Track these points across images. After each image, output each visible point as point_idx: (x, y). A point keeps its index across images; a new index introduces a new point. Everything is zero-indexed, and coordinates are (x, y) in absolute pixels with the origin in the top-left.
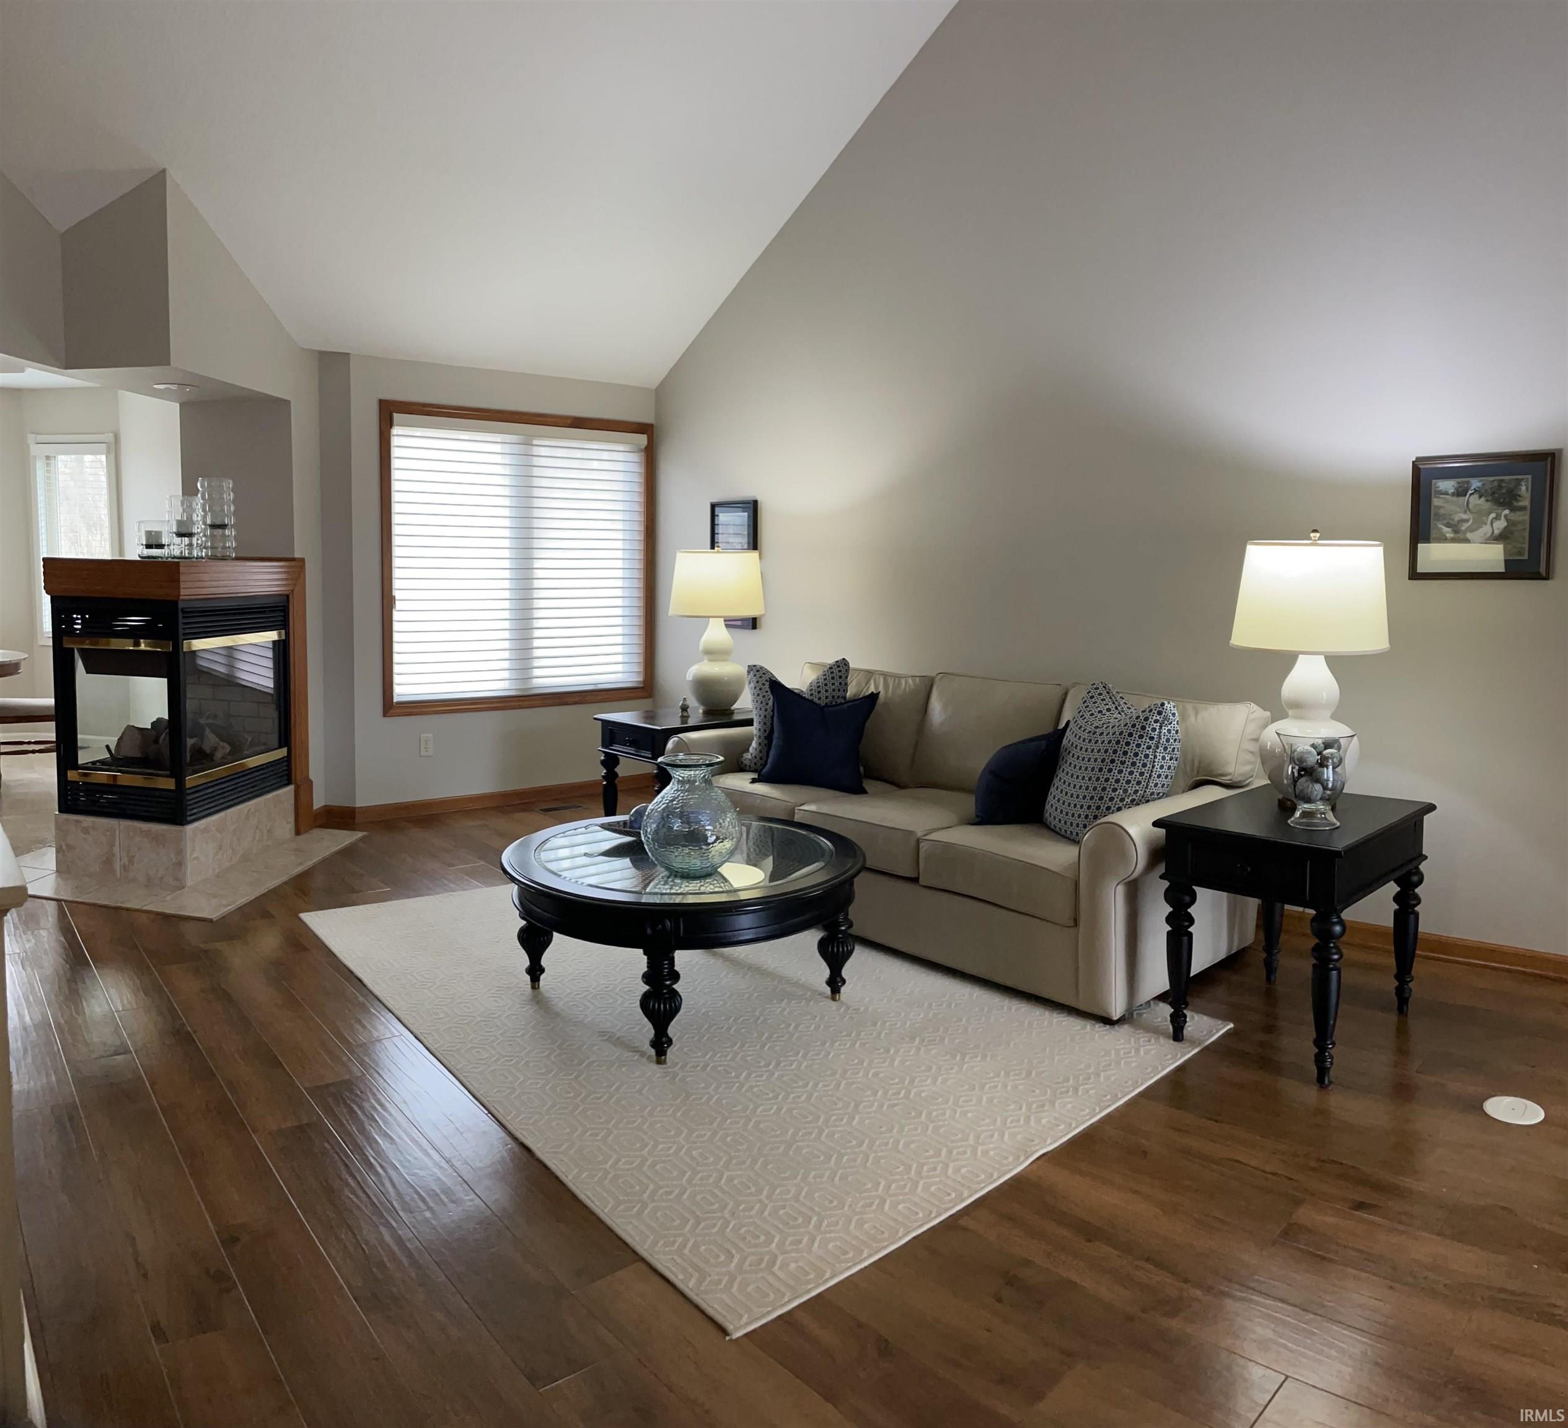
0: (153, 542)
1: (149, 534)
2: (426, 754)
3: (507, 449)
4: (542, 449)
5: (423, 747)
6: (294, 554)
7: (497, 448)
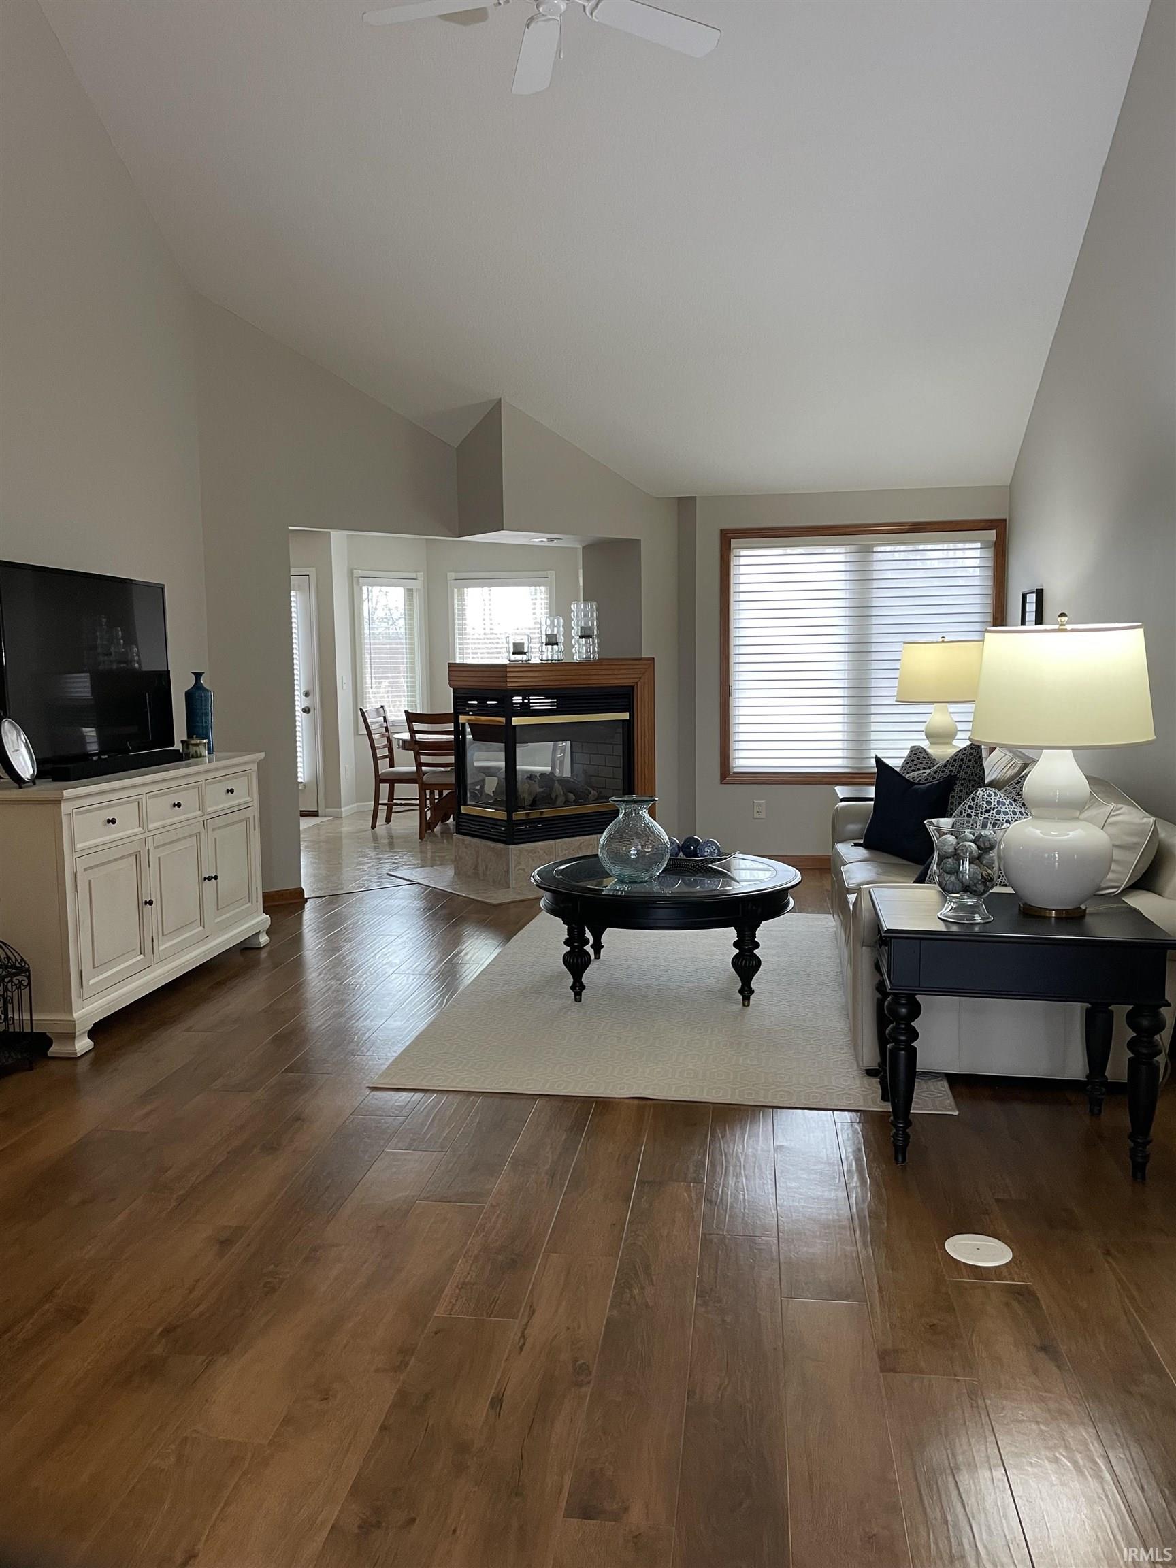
0: (518, 649)
1: (515, 645)
2: (758, 817)
3: (849, 558)
4: (880, 554)
5: (756, 810)
6: (641, 655)
7: (841, 558)
